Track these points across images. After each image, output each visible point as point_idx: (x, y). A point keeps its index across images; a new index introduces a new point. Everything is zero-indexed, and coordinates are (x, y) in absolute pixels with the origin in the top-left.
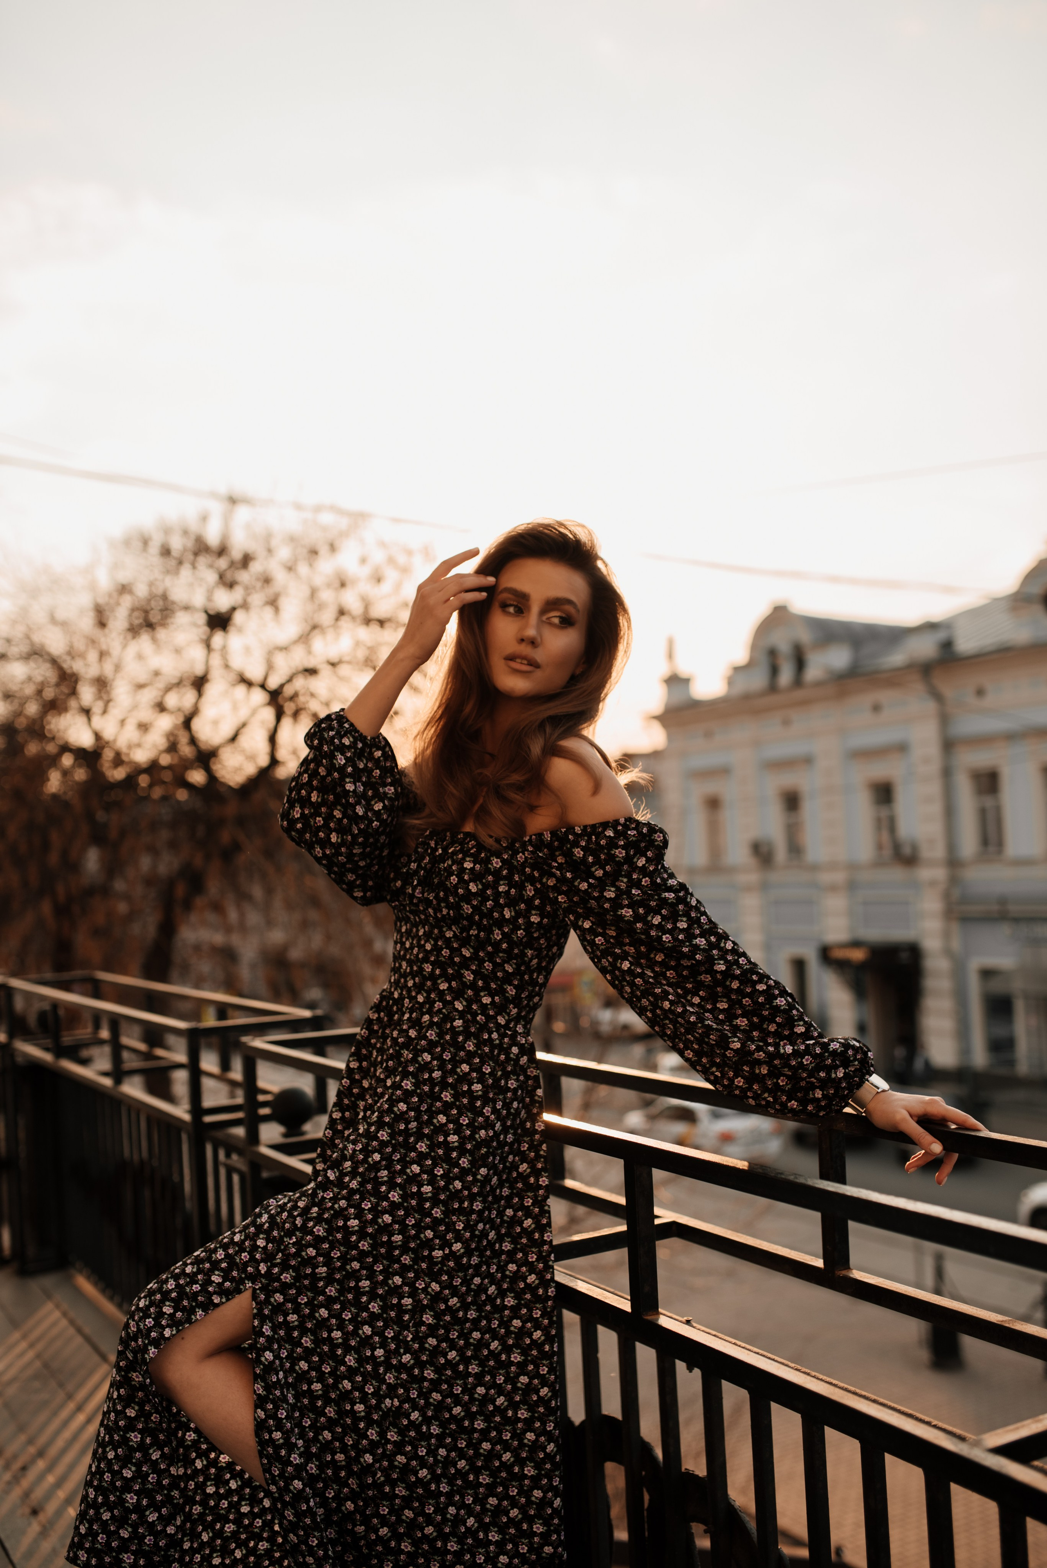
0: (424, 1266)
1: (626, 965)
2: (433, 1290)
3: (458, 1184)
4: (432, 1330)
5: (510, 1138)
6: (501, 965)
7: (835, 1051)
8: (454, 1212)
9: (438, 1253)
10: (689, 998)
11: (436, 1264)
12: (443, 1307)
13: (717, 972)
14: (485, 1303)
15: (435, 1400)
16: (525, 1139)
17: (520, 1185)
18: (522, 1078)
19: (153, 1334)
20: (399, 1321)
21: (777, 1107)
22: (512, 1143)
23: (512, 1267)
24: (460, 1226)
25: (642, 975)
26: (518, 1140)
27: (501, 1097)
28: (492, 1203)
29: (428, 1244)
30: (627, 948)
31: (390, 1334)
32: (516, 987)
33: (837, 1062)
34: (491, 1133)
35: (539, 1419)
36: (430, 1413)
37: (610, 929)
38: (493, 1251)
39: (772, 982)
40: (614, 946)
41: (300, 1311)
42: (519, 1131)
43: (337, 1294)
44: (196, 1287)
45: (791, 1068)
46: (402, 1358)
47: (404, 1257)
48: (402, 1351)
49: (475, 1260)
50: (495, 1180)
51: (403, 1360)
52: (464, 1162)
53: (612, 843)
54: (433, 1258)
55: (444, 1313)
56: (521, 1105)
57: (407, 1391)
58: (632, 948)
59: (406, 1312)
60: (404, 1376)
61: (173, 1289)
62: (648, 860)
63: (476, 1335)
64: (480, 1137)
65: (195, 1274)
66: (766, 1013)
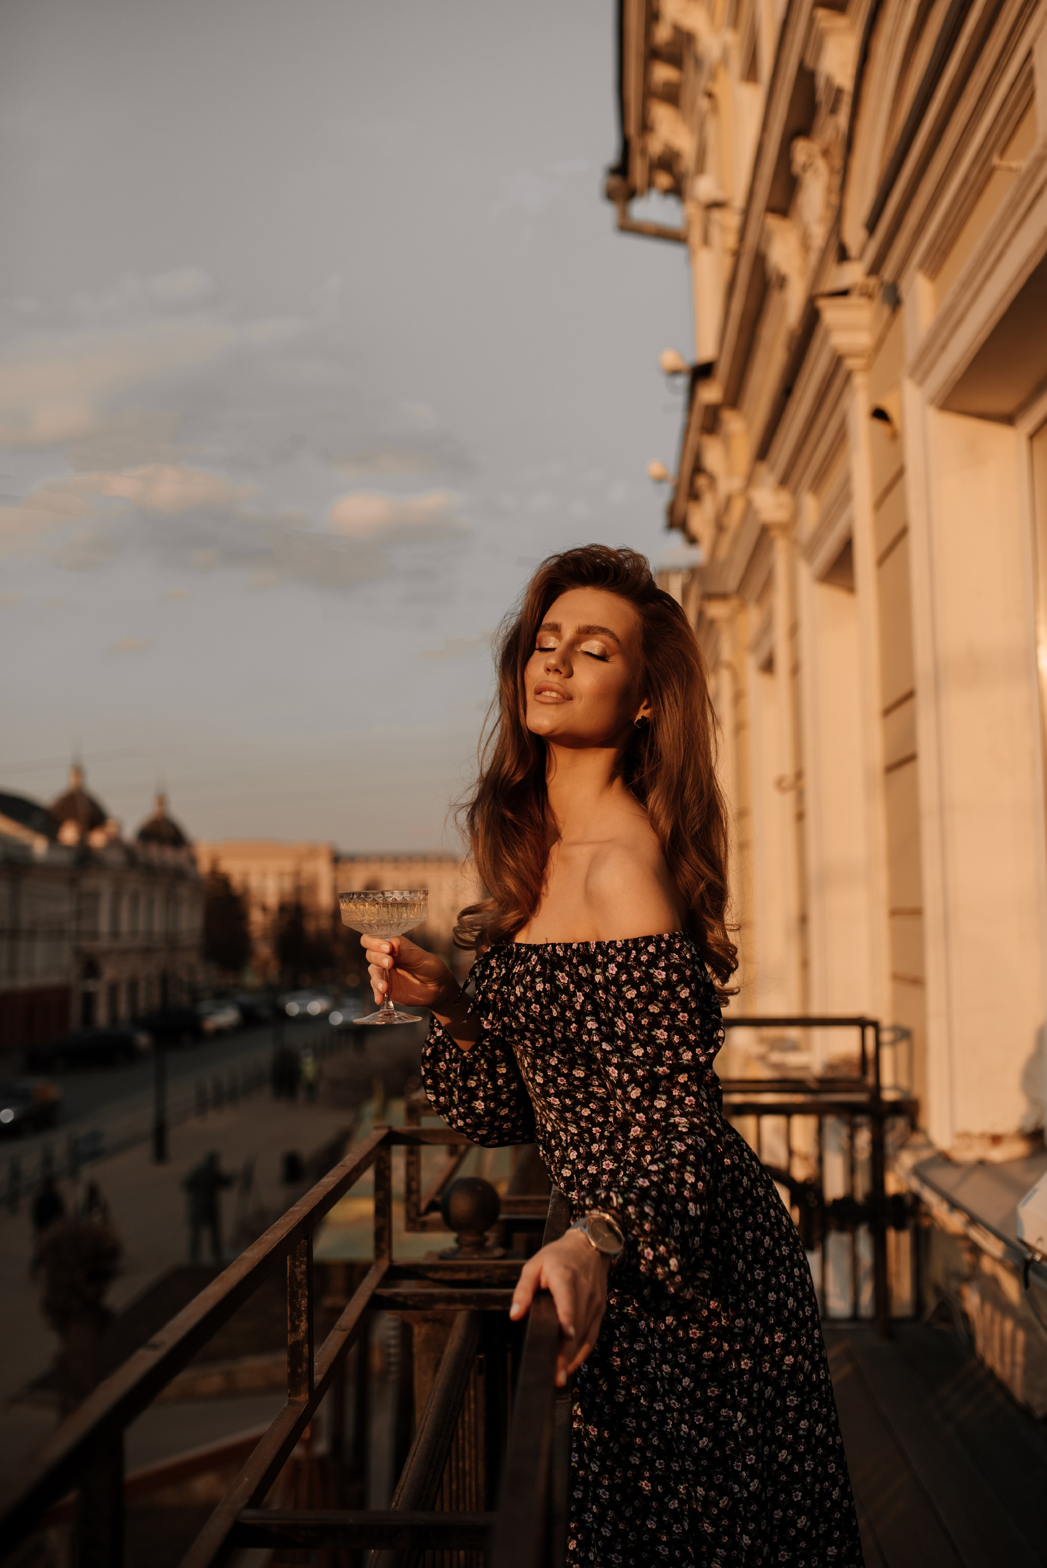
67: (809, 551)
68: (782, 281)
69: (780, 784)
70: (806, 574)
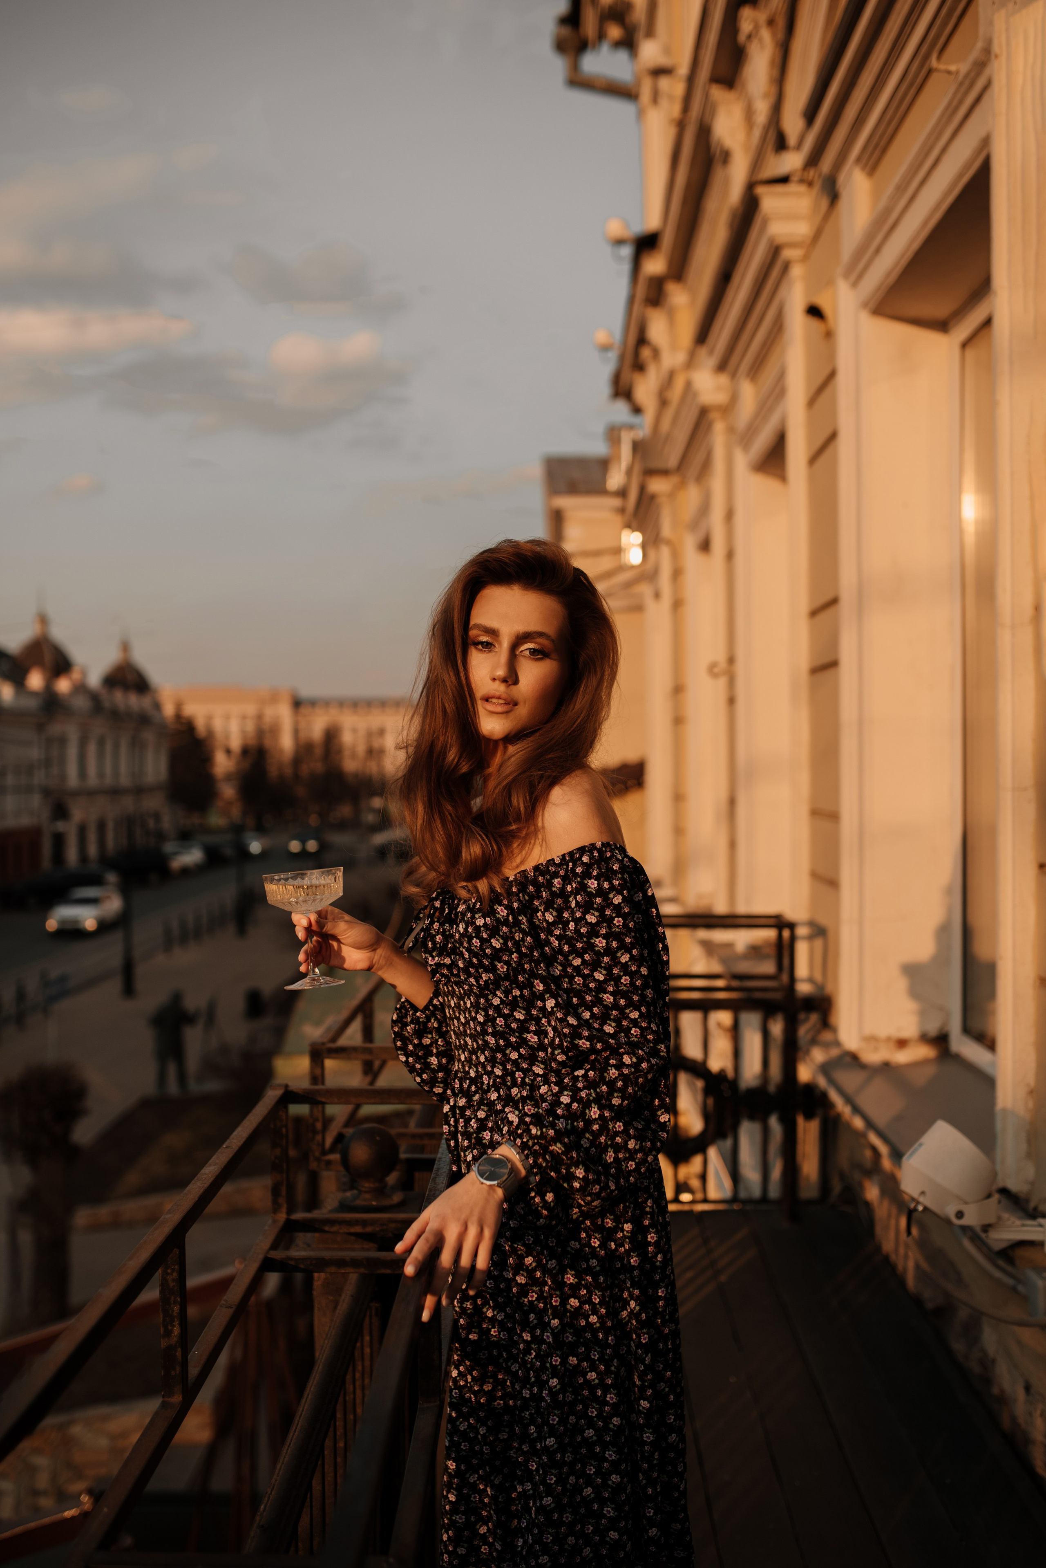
67: (746, 439)
68: (726, 156)
69: (712, 669)
70: (742, 461)
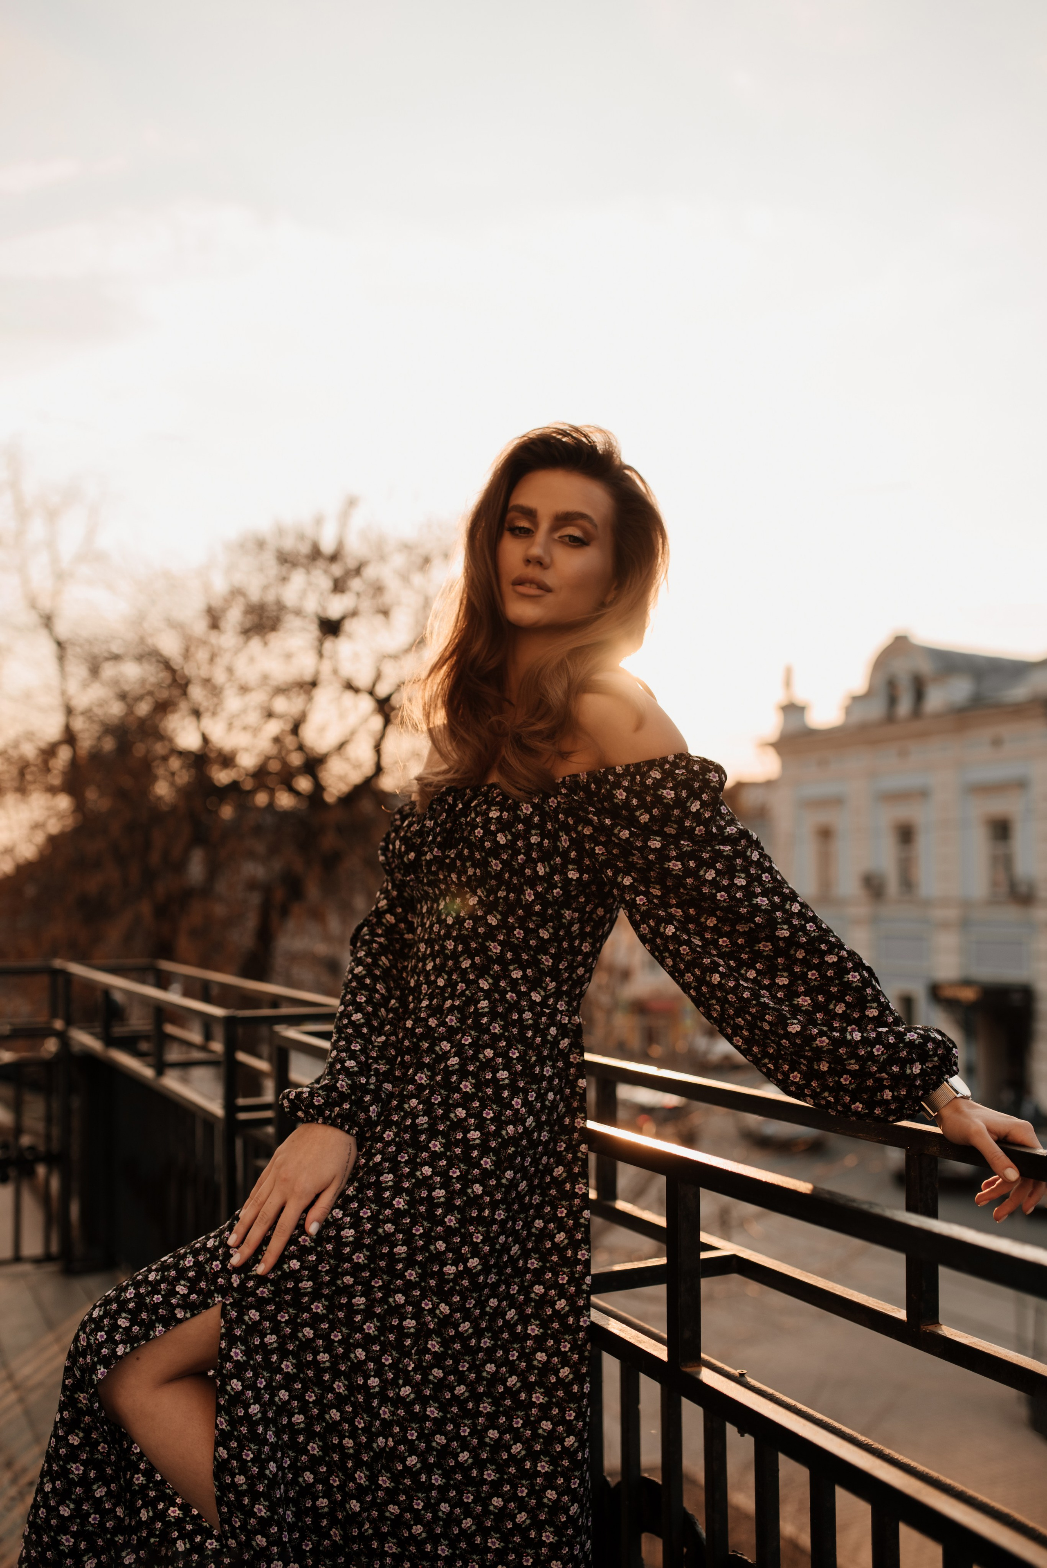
0: (433, 1283)
1: (670, 930)
2: (441, 1312)
3: (478, 1189)
4: (438, 1360)
5: (545, 1136)
6: (535, 931)
7: (912, 1042)
8: (472, 1221)
9: (450, 1269)
10: (743, 972)
11: (448, 1281)
12: (452, 1332)
13: (779, 938)
14: (501, 1330)
15: (438, 1444)
16: (563, 1137)
17: (553, 1192)
18: (560, 1064)
19: (104, 1351)
20: (398, 1345)
21: (839, 1108)
22: (547, 1143)
23: (539, 1289)
24: (478, 1238)
25: (688, 943)
26: (554, 1139)
27: (534, 1087)
28: (518, 1212)
29: (439, 1258)
30: (673, 910)
31: (387, 1360)
32: (552, 956)
33: (914, 1056)
34: (520, 1129)
35: (563, 1474)
36: (432, 1460)
37: (655, 888)
38: (515, 1268)
39: (845, 953)
40: (658, 908)
41: (280, 1331)
42: (556, 1128)
43: (324, 1311)
44: (158, 1298)
45: (859, 1059)
46: (400, 1390)
47: (409, 1271)
48: (401, 1382)
49: (493, 1278)
50: (523, 1185)
51: (401, 1393)
52: (487, 1163)
53: (659, 784)
54: (444, 1274)
55: (453, 1339)
56: (558, 1097)
57: (404, 1430)
58: (679, 910)
59: (408, 1336)
60: (401, 1412)
61: (131, 1298)
62: (703, 804)
63: (490, 1368)
64: (507, 1133)
65: (158, 1283)
66: (834, 989)
